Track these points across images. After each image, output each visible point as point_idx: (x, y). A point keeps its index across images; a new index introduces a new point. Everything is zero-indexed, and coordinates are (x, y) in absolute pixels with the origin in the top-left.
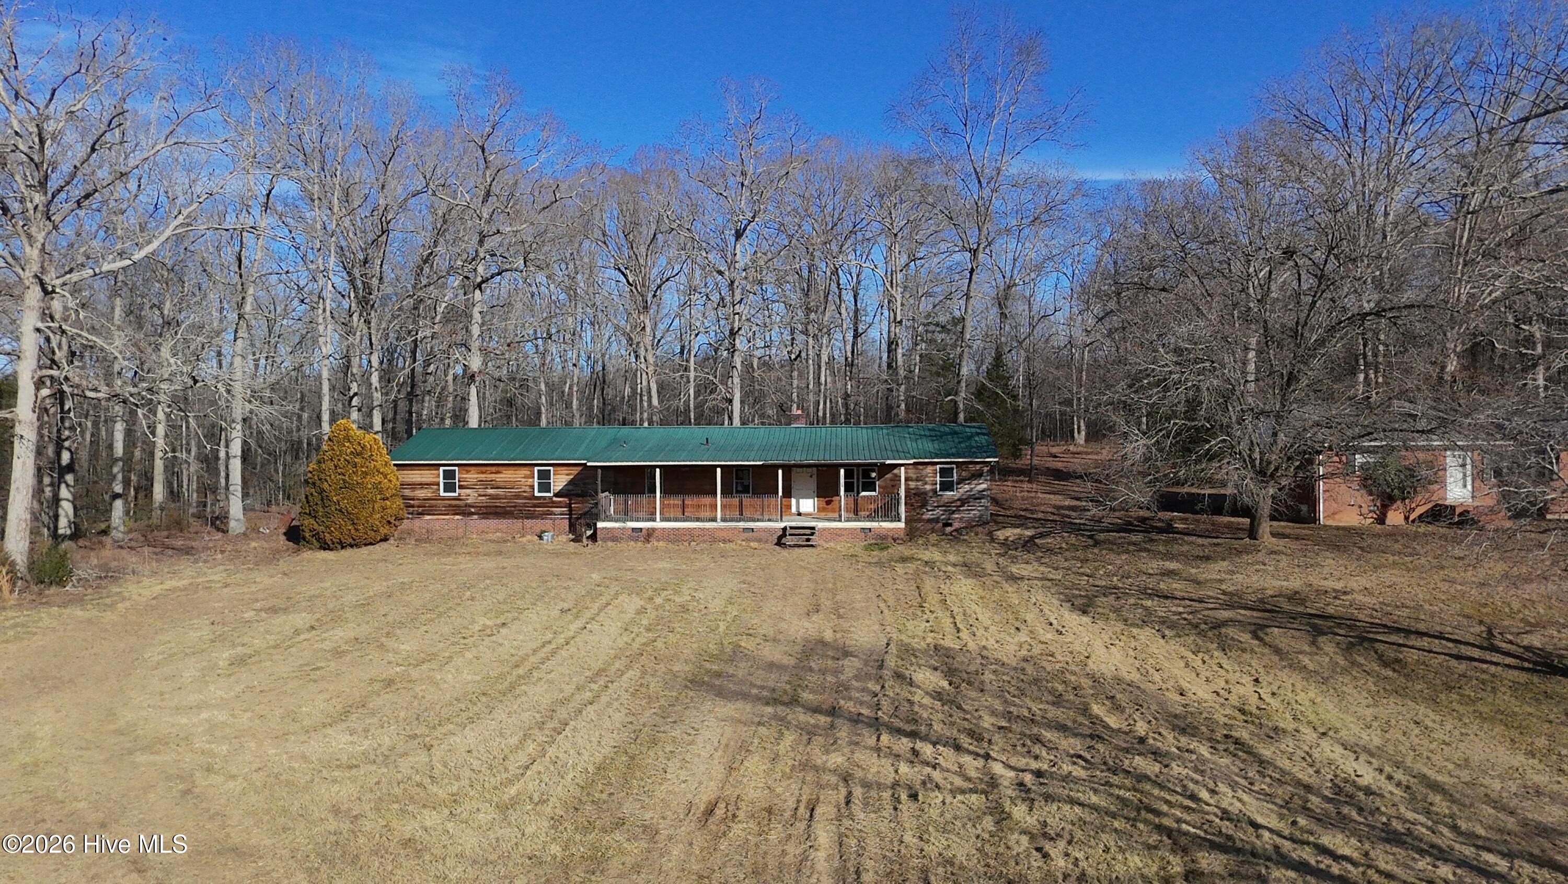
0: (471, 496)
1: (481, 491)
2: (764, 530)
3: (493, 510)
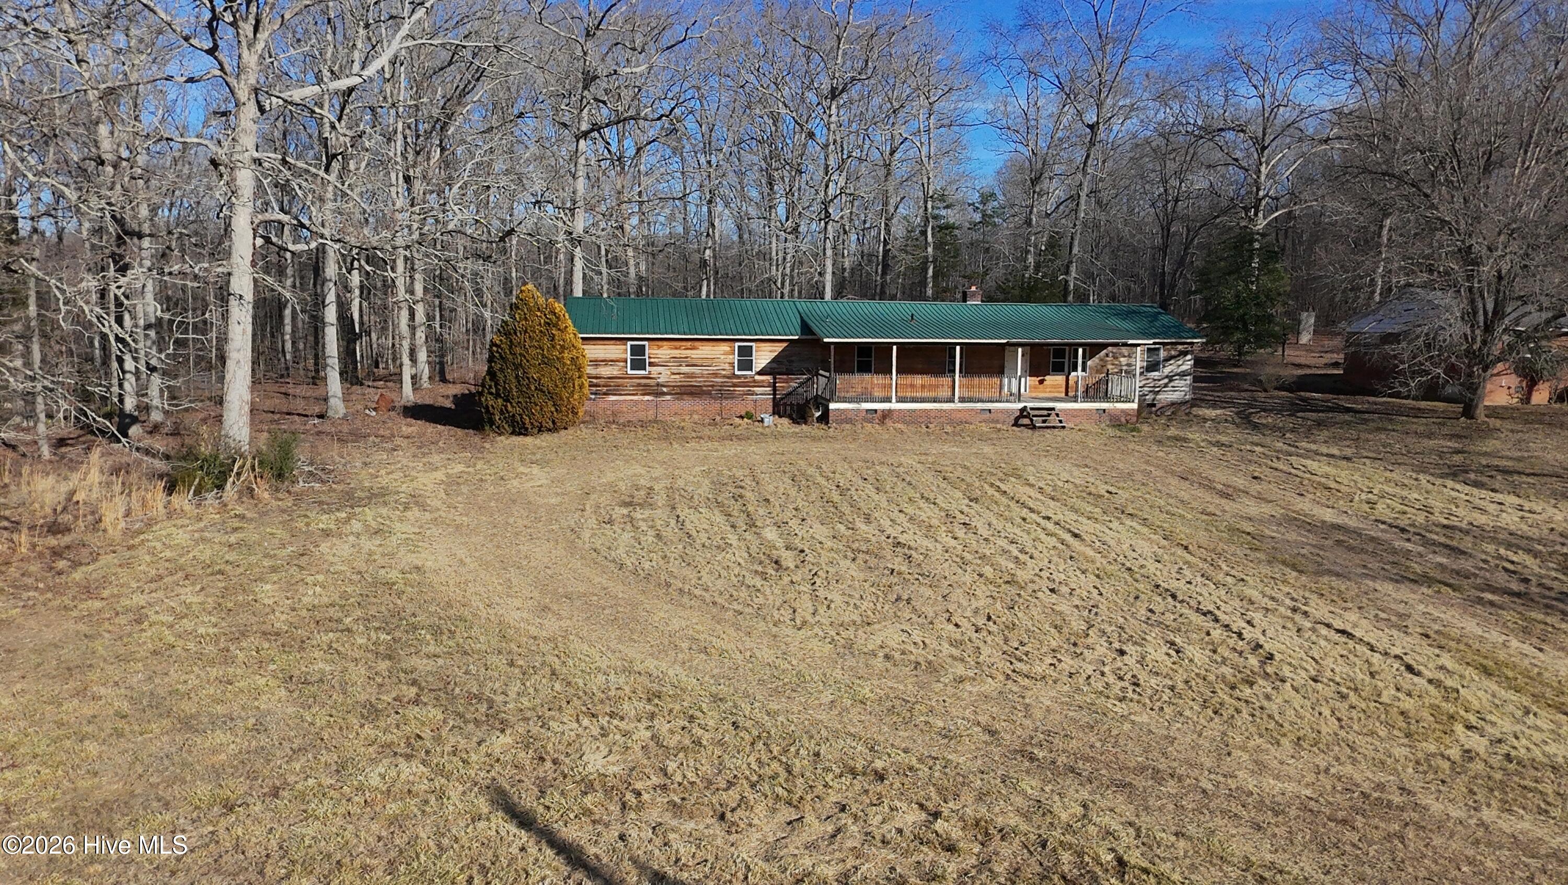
0: (663, 374)
1: (675, 369)
2: (1002, 411)
3: (688, 390)
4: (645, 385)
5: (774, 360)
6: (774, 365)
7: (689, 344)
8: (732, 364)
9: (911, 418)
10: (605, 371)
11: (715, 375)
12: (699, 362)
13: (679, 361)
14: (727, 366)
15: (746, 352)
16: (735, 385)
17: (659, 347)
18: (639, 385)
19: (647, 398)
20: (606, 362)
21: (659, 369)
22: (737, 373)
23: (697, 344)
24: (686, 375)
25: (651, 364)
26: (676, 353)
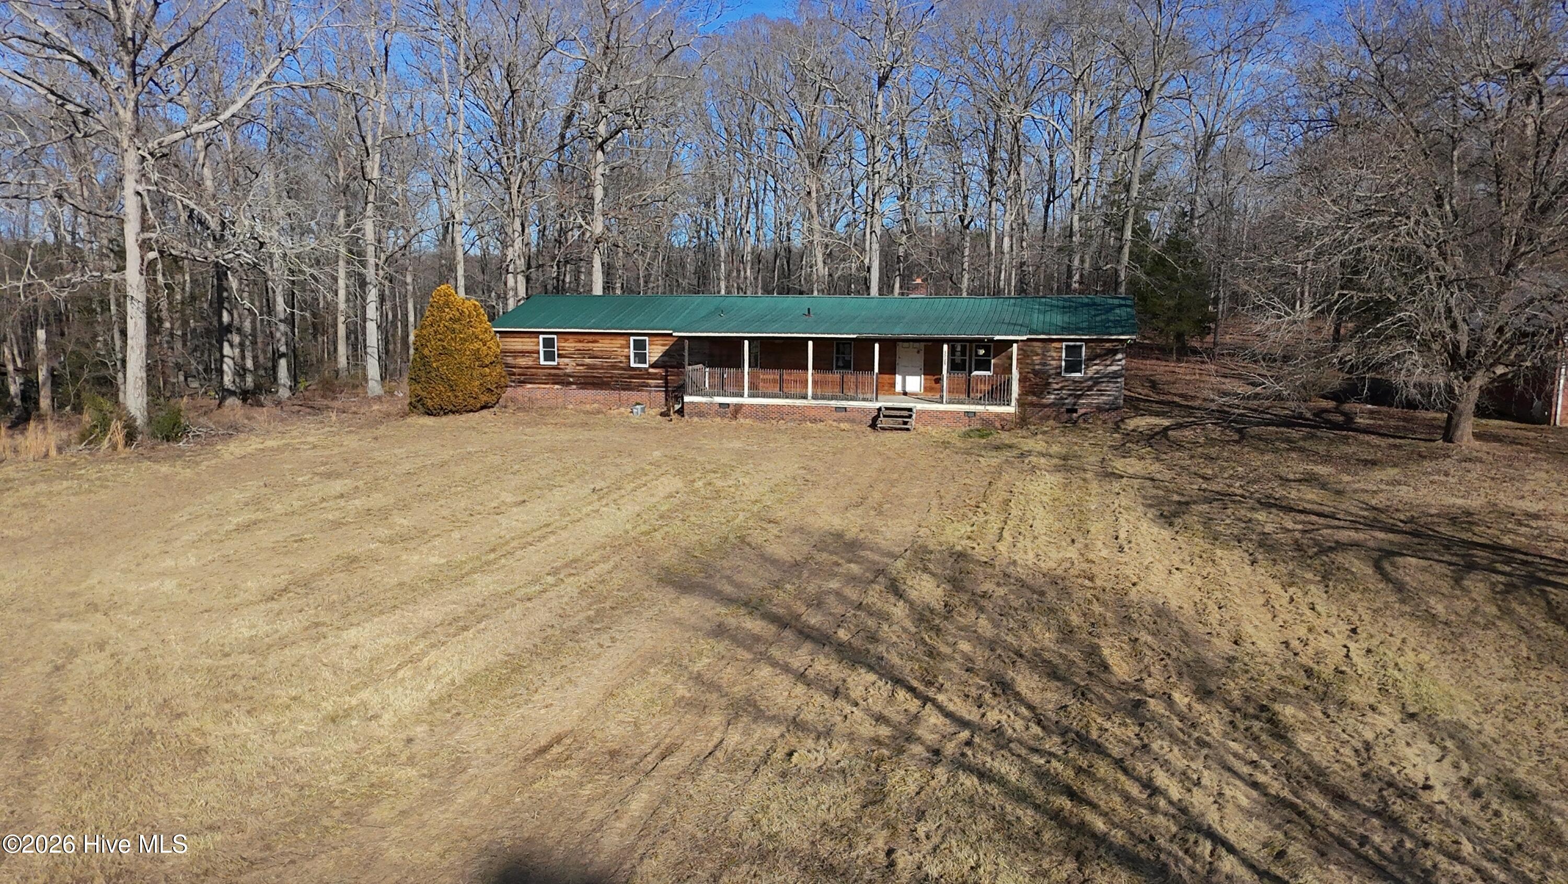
0: (570, 365)
1: (579, 361)
2: (859, 410)
3: (590, 380)
4: (555, 375)
5: (665, 354)
6: (666, 359)
7: (591, 338)
8: (628, 357)
9: (763, 414)
10: (522, 361)
11: (614, 367)
12: (600, 354)
13: (583, 353)
14: (623, 359)
15: (640, 345)
16: (631, 377)
17: (566, 340)
18: (550, 374)
19: (557, 386)
20: (523, 353)
21: (566, 360)
22: (633, 365)
23: (597, 338)
24: (589, 367)
25: (560, 356)
26: (580, 345)
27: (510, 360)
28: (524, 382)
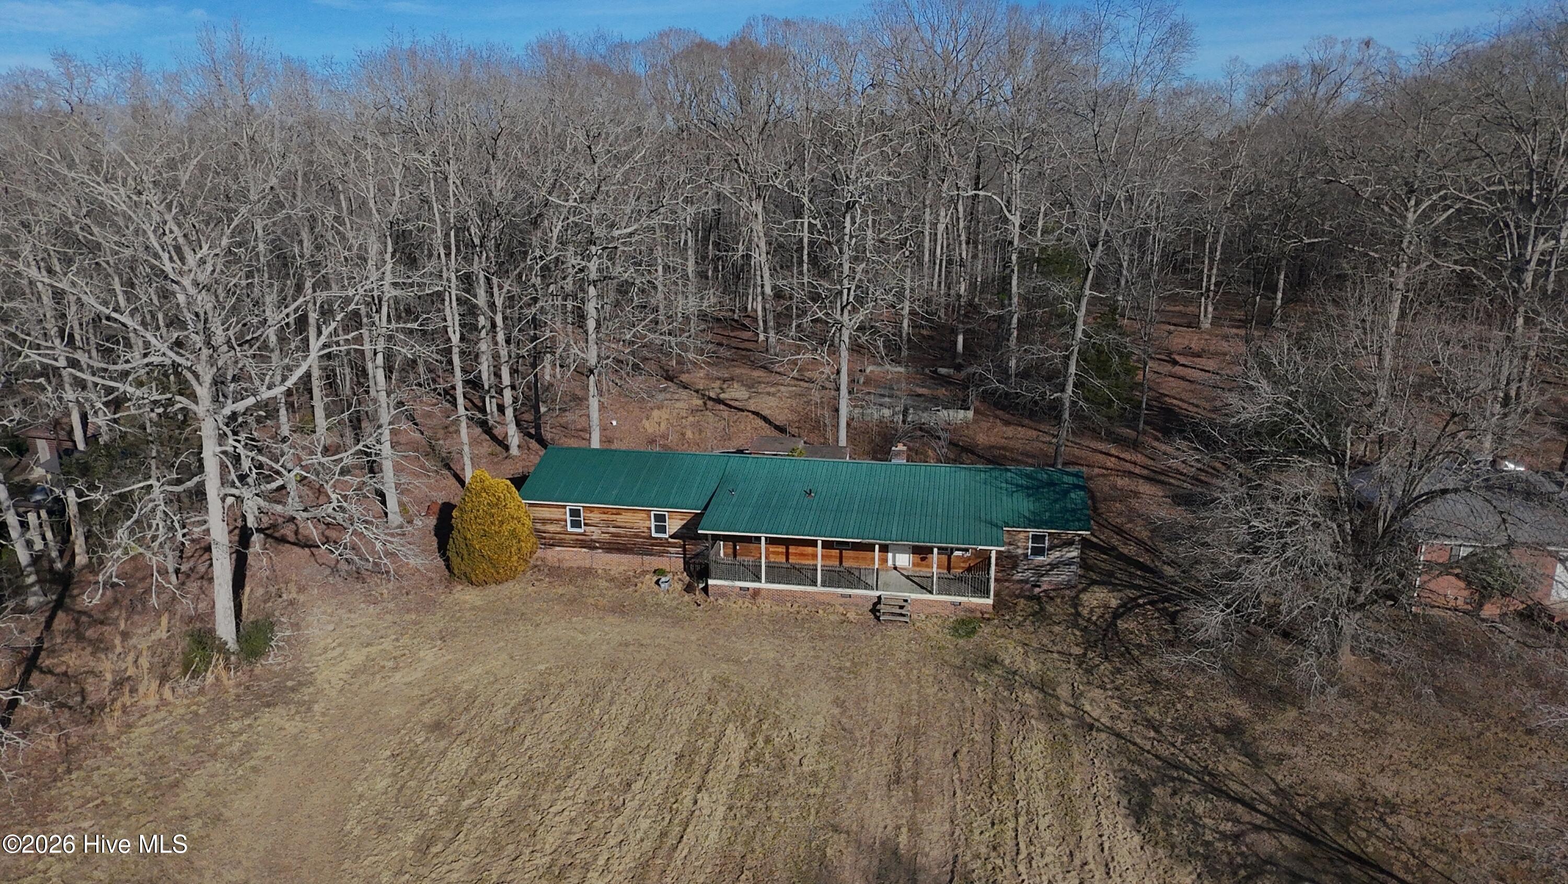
0: (596, 534)
3: (616, 546)
4: (582, 541)
5: (684, 527)
6: (684, 531)
7: (615, 512)
8: (650, 528)
9: (778, 597)
10: (551, 528)
11: (636, 536)
12: (623, 525)
13: (608, 524)
14: (645, 530)
15: (660, 518)
16: (653, 545)
17: (591, 513)
18: (577, 540)
19: (584, 550)
20: (552, 521)
21: (592, 529)
22: (654, 535)
23: (620, 511)
24: (613, 535)
25: (586, 524)
26: (605, 517)
27: (539, 526)
28: (553, 545)
